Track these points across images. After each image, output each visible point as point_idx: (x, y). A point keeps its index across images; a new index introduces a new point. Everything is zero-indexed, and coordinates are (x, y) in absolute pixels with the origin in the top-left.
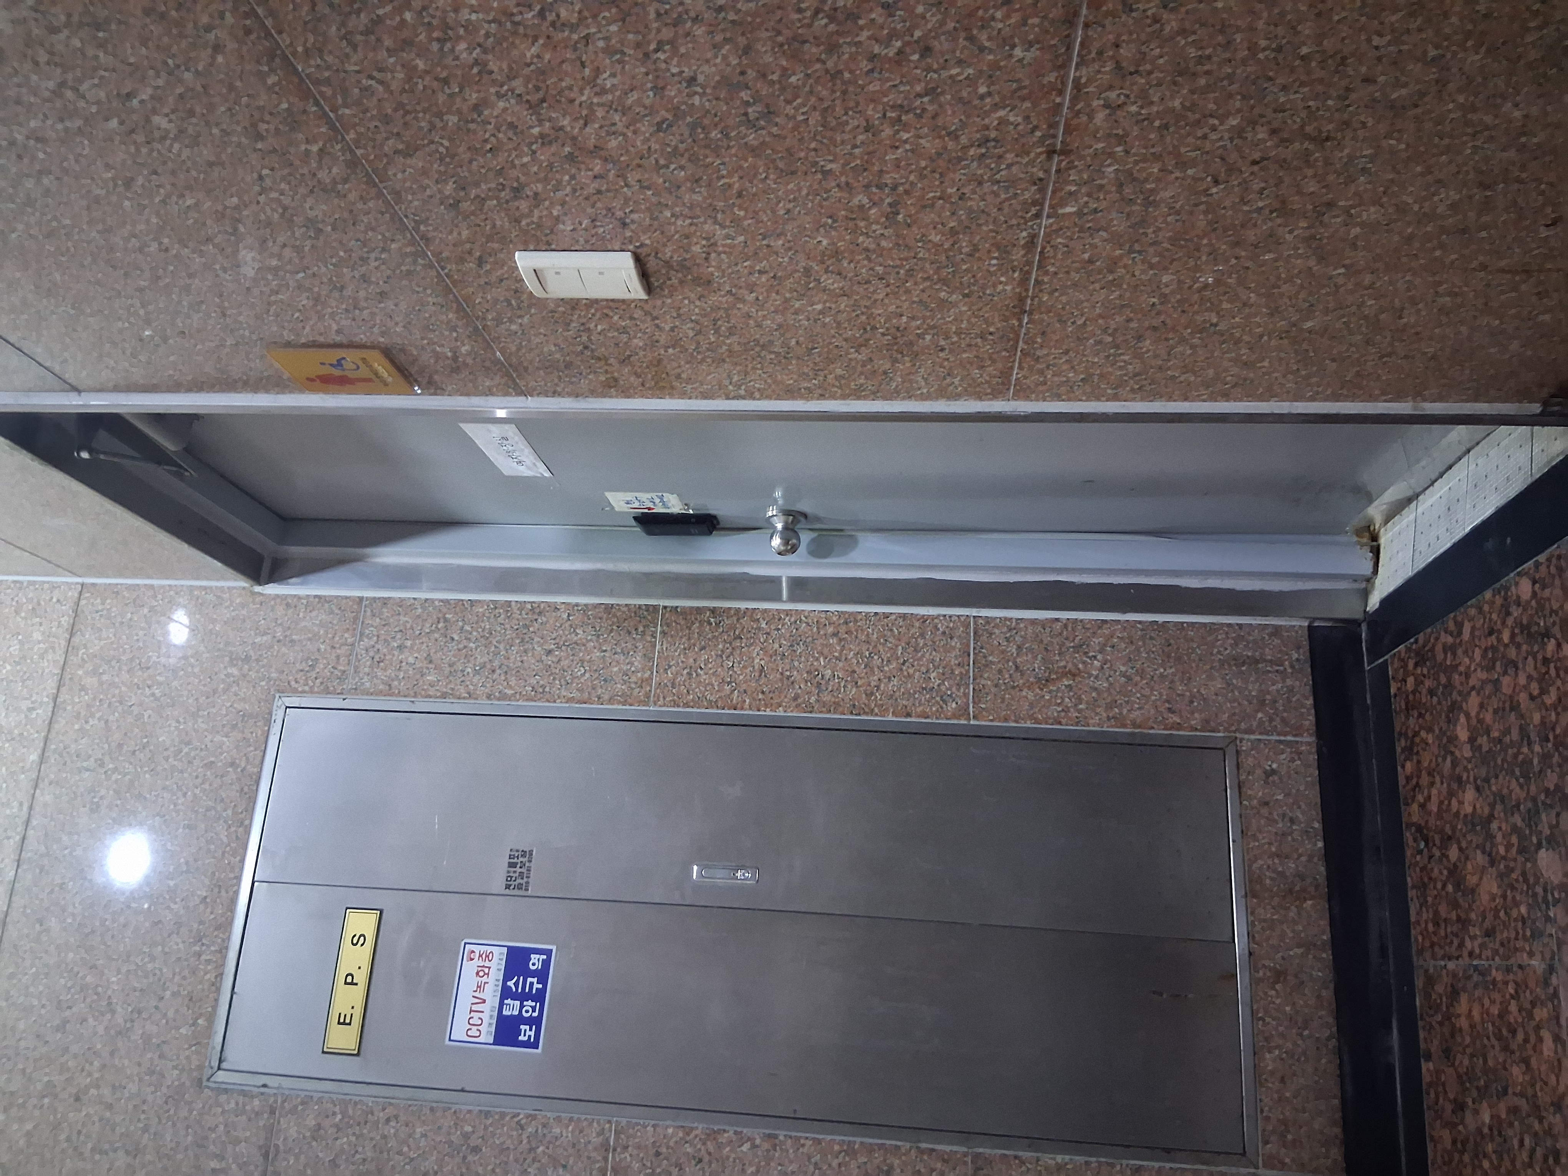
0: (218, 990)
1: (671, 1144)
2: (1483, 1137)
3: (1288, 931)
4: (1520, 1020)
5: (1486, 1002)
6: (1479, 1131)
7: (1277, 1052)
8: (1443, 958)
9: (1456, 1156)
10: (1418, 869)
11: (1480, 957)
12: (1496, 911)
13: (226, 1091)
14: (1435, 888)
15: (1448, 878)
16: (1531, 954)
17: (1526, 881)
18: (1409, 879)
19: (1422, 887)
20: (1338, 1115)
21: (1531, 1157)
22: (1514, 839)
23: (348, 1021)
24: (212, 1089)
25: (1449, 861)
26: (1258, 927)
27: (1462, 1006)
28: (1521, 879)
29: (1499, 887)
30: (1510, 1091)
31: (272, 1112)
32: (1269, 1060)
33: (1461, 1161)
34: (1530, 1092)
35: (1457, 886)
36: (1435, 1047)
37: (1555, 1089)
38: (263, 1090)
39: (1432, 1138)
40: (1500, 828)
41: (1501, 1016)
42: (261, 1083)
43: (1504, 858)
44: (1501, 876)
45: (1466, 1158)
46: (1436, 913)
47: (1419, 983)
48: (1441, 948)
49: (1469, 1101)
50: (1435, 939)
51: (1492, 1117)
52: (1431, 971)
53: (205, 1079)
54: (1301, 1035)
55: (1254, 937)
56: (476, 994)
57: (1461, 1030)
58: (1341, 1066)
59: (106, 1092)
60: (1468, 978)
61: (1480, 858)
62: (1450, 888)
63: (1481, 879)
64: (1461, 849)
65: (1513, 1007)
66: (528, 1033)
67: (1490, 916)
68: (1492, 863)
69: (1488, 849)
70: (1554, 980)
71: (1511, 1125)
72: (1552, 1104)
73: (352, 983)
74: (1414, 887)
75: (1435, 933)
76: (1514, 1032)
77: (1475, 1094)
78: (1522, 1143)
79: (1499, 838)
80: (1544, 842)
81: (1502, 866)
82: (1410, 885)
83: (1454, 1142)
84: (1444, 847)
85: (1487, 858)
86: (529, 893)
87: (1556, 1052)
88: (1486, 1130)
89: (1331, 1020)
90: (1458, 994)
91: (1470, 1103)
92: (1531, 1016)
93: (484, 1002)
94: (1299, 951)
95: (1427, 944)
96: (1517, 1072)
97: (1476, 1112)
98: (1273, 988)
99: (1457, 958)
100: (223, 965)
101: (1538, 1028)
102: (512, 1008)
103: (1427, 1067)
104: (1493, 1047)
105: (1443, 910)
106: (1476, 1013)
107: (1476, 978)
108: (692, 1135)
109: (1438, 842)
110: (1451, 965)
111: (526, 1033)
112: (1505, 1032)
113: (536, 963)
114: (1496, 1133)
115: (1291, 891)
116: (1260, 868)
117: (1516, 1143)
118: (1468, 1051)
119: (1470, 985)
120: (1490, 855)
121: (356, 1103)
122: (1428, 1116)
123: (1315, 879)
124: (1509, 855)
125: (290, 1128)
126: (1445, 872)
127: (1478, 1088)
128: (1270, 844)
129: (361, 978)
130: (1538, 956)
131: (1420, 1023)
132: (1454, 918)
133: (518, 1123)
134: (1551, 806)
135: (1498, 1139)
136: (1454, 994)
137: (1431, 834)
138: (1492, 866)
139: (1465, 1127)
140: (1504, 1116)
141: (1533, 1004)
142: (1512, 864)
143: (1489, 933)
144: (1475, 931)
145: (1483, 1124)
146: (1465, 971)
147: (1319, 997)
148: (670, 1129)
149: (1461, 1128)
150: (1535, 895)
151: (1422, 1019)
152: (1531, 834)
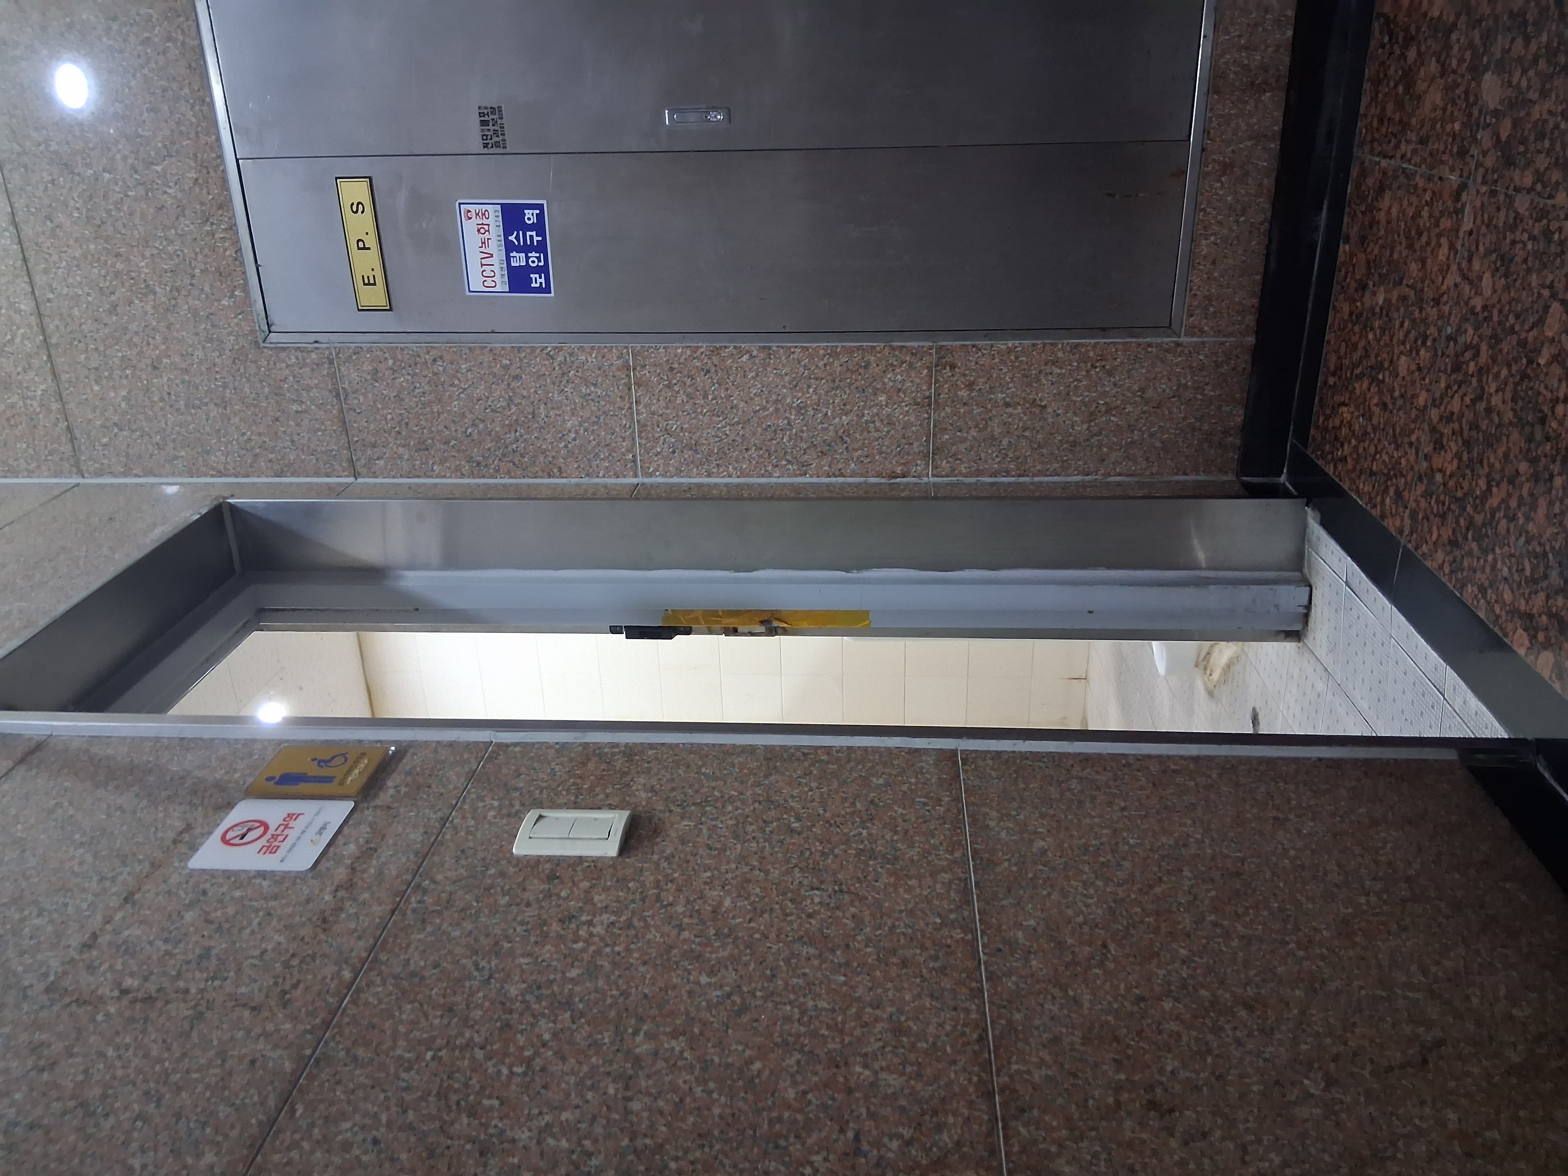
0: (242, 264)
1: (682, 361)
2: (1374, 314)
3: (1242, 124)
4: (1428, 225)
5: (1405, 203)
6: (1372, 310)
7: (1212, 238)
8: (1378, 155)
9: (1350, 325)
10: (1377, 63)
11: (1409, 161)
12: (1434, 122)
13: (284, 349)
14: (1388, 86)
15: (1401, 79)
16: (1452, 170)
17: (1467, 99)
18: (1367, 71)
19: (1377, 82)
20: (1258, 289)
21: (1406, 336)
22: (1468, 55)
23: (372, 282)
24: (271, 349)
25: (1405, 61)
26: (1214, 124)
27: (1386, 201)
28: (1463, 97)
29: (1442, 99)
30: (1405, 282)
31: (331, 362)
32: (1204, 247)
33: (1352, 330)
34: (1419, 286)
35: (1407, 88)
36: (1354, 232)
37: (1438, 288)
38: (316, 345)
39: (1334, 307)
40: (1458, 40)
41: (1413, 218)
42: (312, 340)
43: (1454, 72)
44: (1447, 89)
45: (1357, 328)
46: (1383, 110)
47: (1354, 172)
48: (1380, 145)
49: (1371, 283)
50: (1376, 135)
51: (1385, 300)
52: (1366, 164)
53: (261, 342)
54: (1237, 222)
55: (1209, 133)
56: (483, 250)
57: (1378, 222)
58: (1268, 247)
59: (177, 359)
60: (1396, 178)
61: (1433, 66)
62: (1400, 89)
63: (1429, 87)
64: (1419, 53)
65: (1425, 213)
66: (539, 280)
67: (1428, 125)
68: (1443, 74)
69: (1442, 59)
70: (1464, 197)
71: (1398, 310)
72: (1433, 300)
73: (364, 248)
74: (1368, 80)
75: (1377, 129)
76: (1420, 234)
77: (1376, 277)
78: (1402, 325)
79: (1456, 48)
80: (1492, 66)
81: (1450, 80)
82: (1366, 77)
83: (1351, 314)
84: (1405, 47)
85: (1439, 68)
86: (508, 150)
87: (1448, 259)
88: (1378, 310)
89: (1267, 206)
90: (1384, 190)
91: (1371, 286)
92: (1437, 225)
93: (492, 256)
94: (1249, 143)
95: (1369, 139)
96: (1414, 267)
97: (1374, 294)
98: (1219, 181)
99: (1391, 157)
100: (238, 241)
101: (1439, 235)
102: (518, 259)
103: (1344, 248)
104: (1401, 243)
105: (1390, 107)
106: (1394, 211)
107: (1402, 179)
108: (699, 353)
109: (1401, 40)
110: (1384, 163)
111: (537, 281)
112: (1413, 233)
113: (530, 216)
114: (1384, 312)
115: (1252, 83)
116: (1227, 63)
117: (1397, 324)
118: (1380, 242)
119: (1395, 185)
120: (1443, 65)
121: (402, 349)
122: (1336, 288)
123: (1278, 70)
124: (1459, 71)
125: (351, 375)
126: (1400, 73)
127: (1380, 274)
128: (1240, 36)
129: (371, 241)
130: (1457, 172)
131: (1347, 209)
132: (1397, 119)
133: (548, 354)
134: (1509, 30)
135: (1385, 319)
136: (1381, 190)
137: (1397, 30)
138: (1441, 77)
139: (1363, 304)
140: (1394, 301)
141: (1442, 213)
142: (1459, 80)
143: (1423, 141)
144: (1412, 136)
145: (1377, 304)
146: (1394, 171)
147: (1261, 185)
148: (679, 349)
149: (1358, 304)
150: (1470, 115)
151: (1349, 206)
152: (1483, 54)
